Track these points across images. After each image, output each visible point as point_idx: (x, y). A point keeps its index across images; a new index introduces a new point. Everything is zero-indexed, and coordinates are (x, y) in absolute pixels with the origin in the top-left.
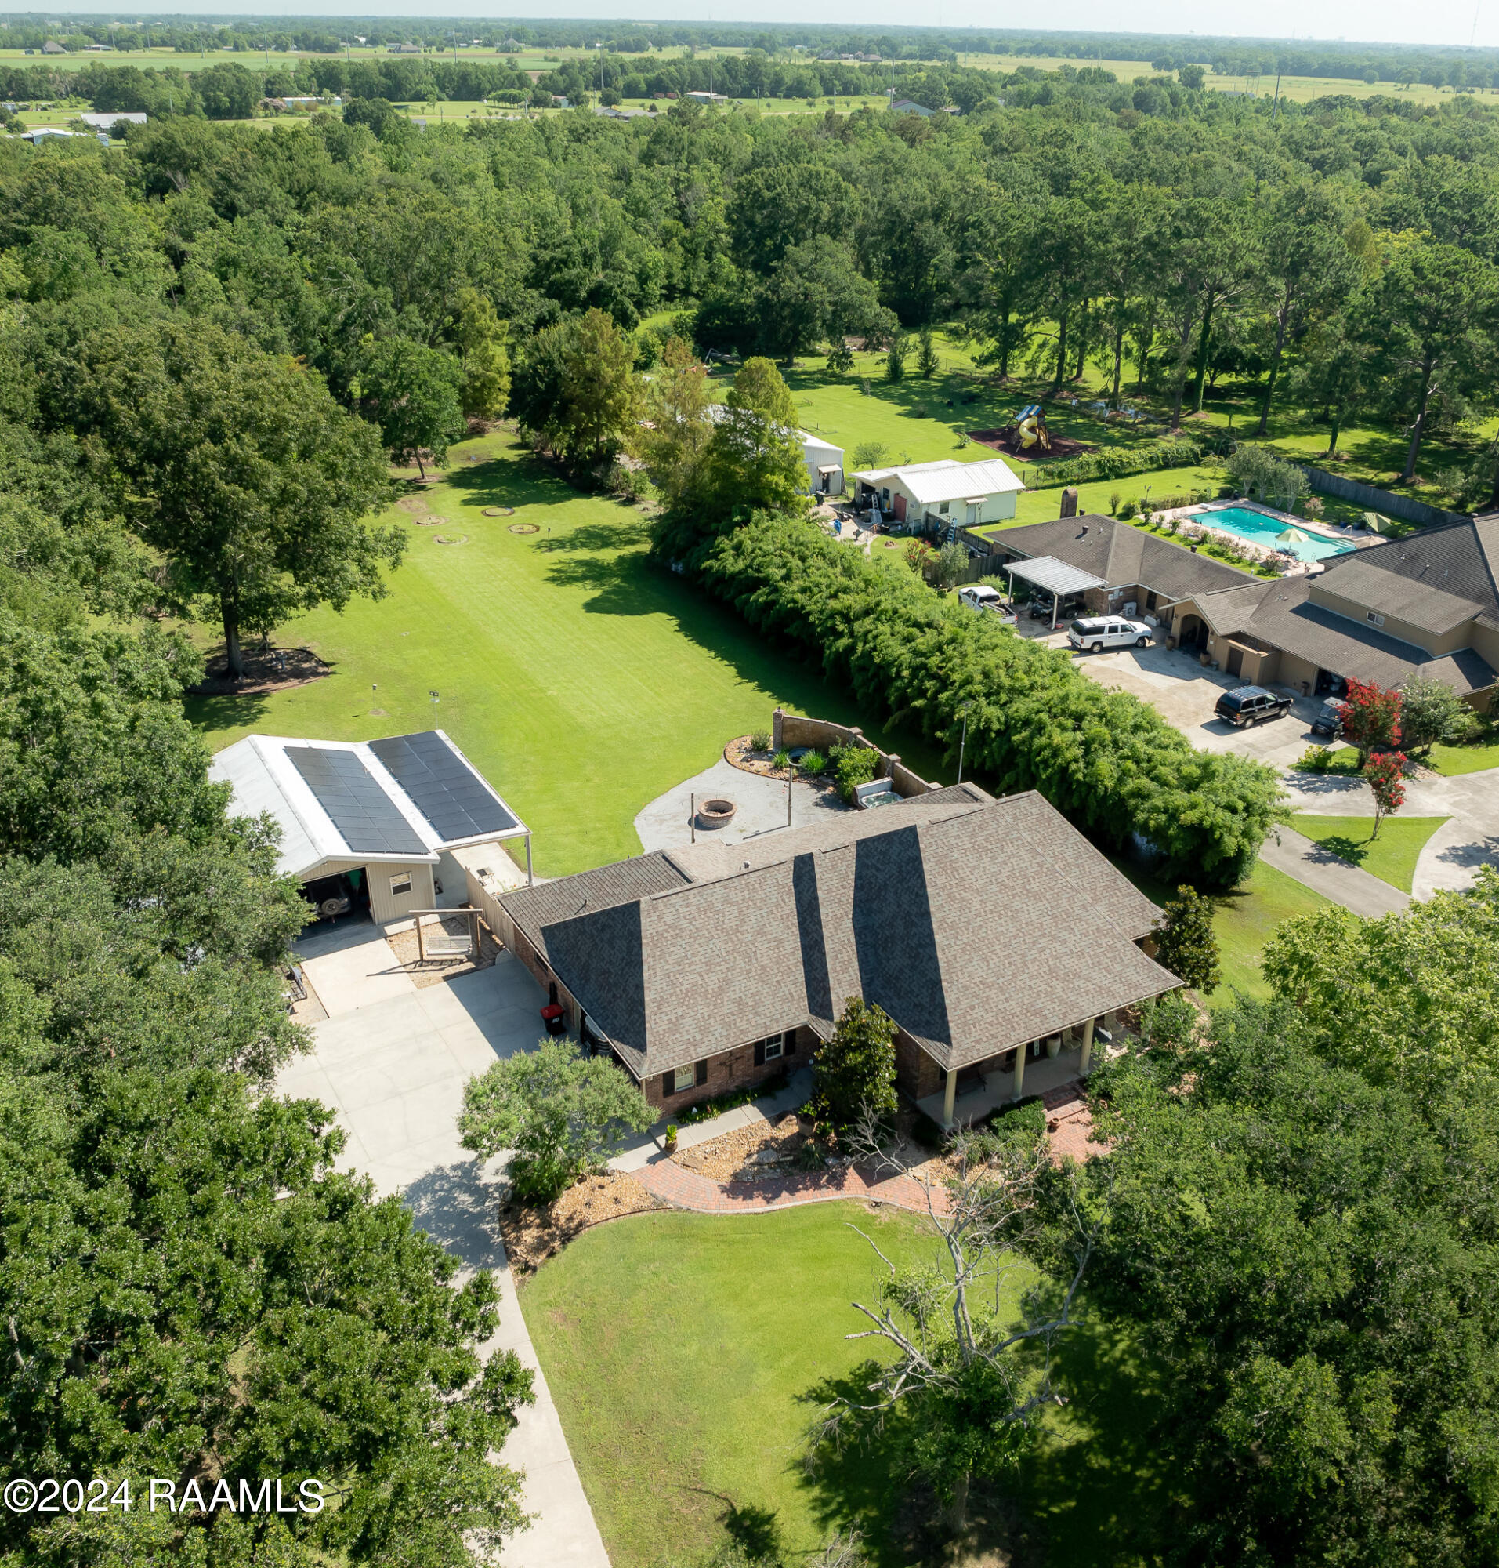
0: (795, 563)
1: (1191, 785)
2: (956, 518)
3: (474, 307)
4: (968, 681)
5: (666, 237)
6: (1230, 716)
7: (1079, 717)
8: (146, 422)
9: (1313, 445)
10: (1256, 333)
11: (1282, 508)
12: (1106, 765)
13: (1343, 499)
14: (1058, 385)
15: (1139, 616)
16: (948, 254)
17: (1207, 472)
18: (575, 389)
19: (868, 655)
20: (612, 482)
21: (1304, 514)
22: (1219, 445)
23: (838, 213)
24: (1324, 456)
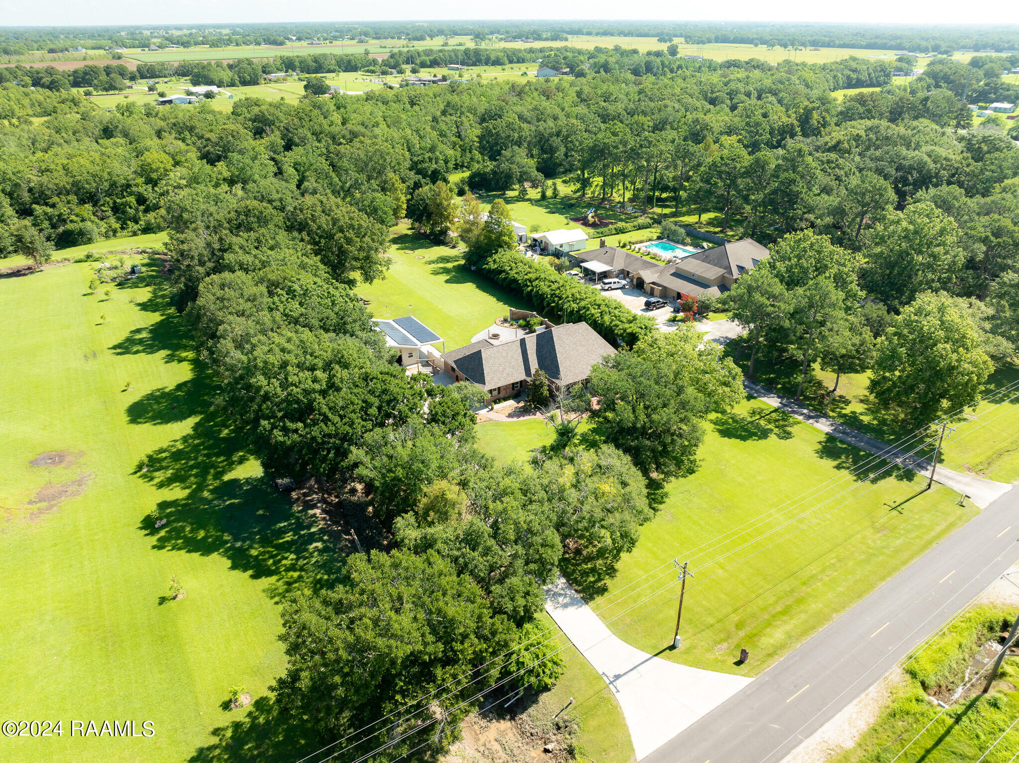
0: (513, 265)
1: (630, 322)
2: (565, 249)
3: (394, 180)
4: (568, 297)
5: (454, 145)
6: (649, 306)
7: (599, 306)
8: (319, 227)
9: (692, 219)
10: (674, 178)
11: (677, 242)
12: (607, 318)
13: (700, 238)
14: (604, 199)
15: (624, 279)
16: (563, 150)
17: (654, 230)
18: (432, 208)
19: (537, 292)
20: (447, 240)
21: (684, 244)
22: (657, 221)
23: (520, 137)
24: (697, 223)
